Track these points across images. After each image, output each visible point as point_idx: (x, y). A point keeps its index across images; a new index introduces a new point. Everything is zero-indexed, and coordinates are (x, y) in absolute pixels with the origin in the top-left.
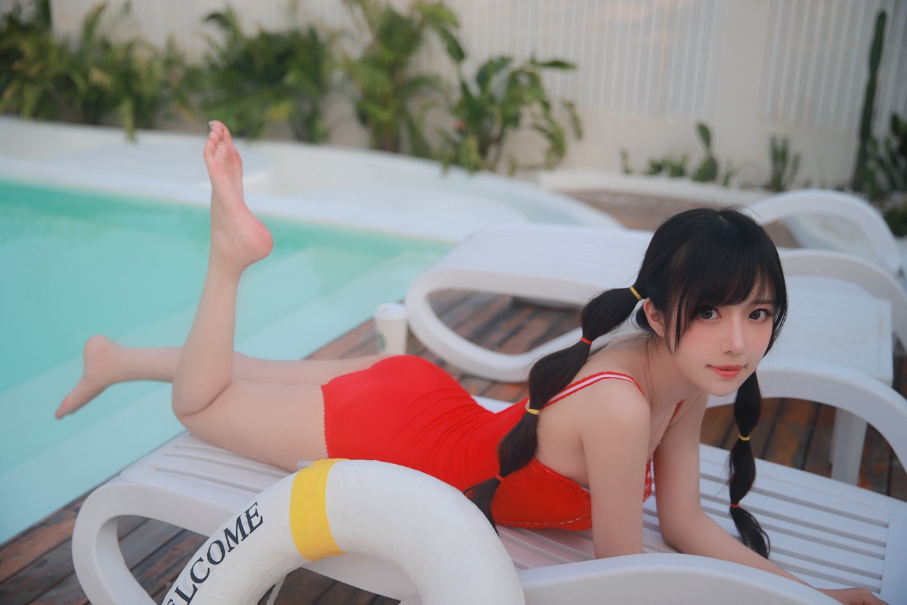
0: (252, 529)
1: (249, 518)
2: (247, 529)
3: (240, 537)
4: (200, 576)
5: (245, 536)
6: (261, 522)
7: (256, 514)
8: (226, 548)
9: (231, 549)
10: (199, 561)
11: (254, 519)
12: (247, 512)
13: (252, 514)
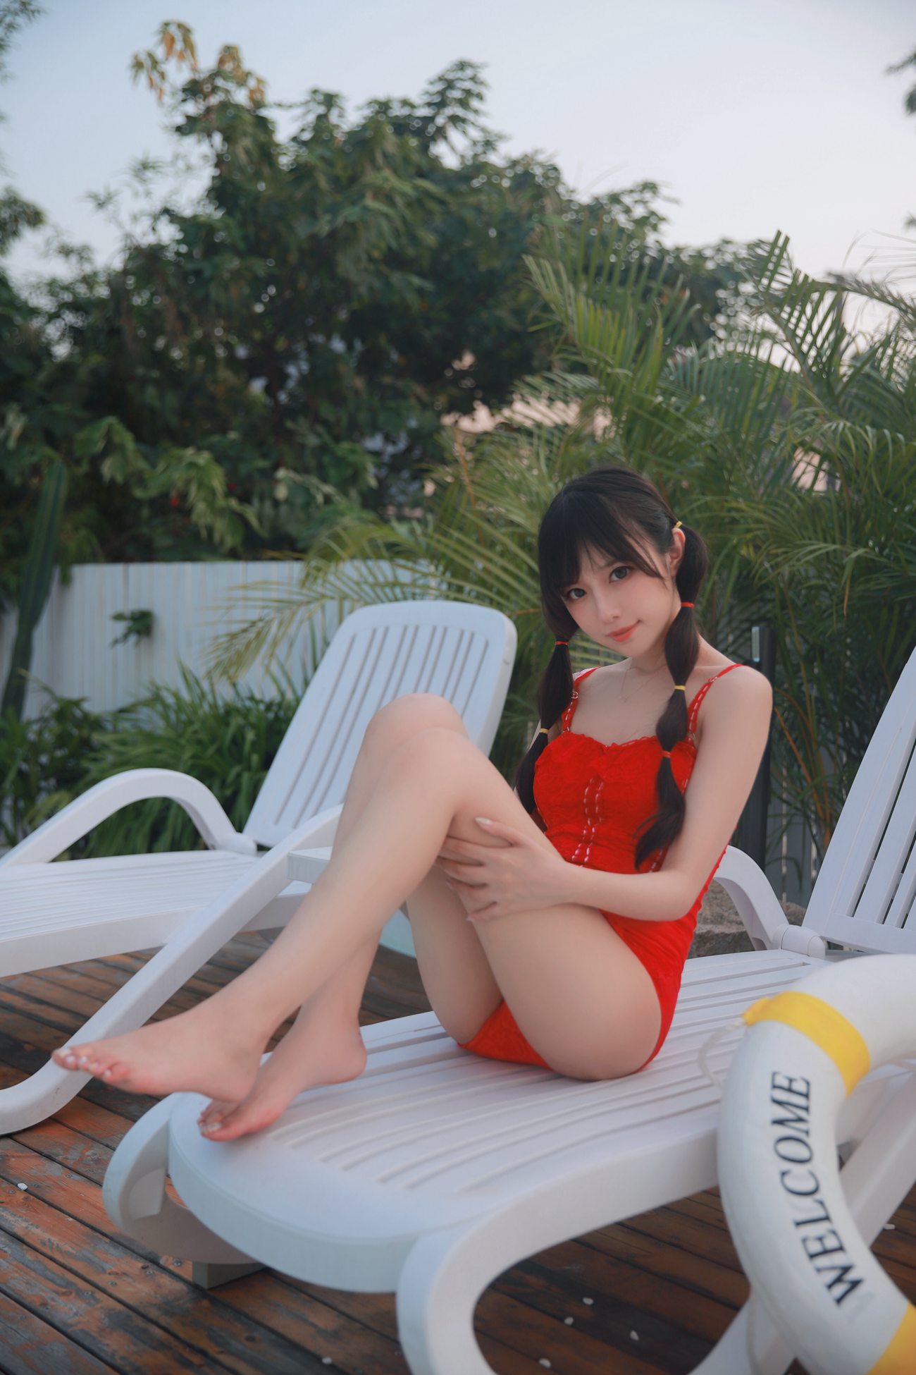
0: (806, 1096)
1: (789, 1090)
2: (800, 1101)
3: (802, 1114)
4: (809, 1186)
5: (806, 1109)
6: (808, 1083)
7: (791, 1080)
8: (802, 1136)
9: (807, 1132)
10: (784, 1174)
11: (796, 1086)
12: (775, 1087)
13: (785, 1084)
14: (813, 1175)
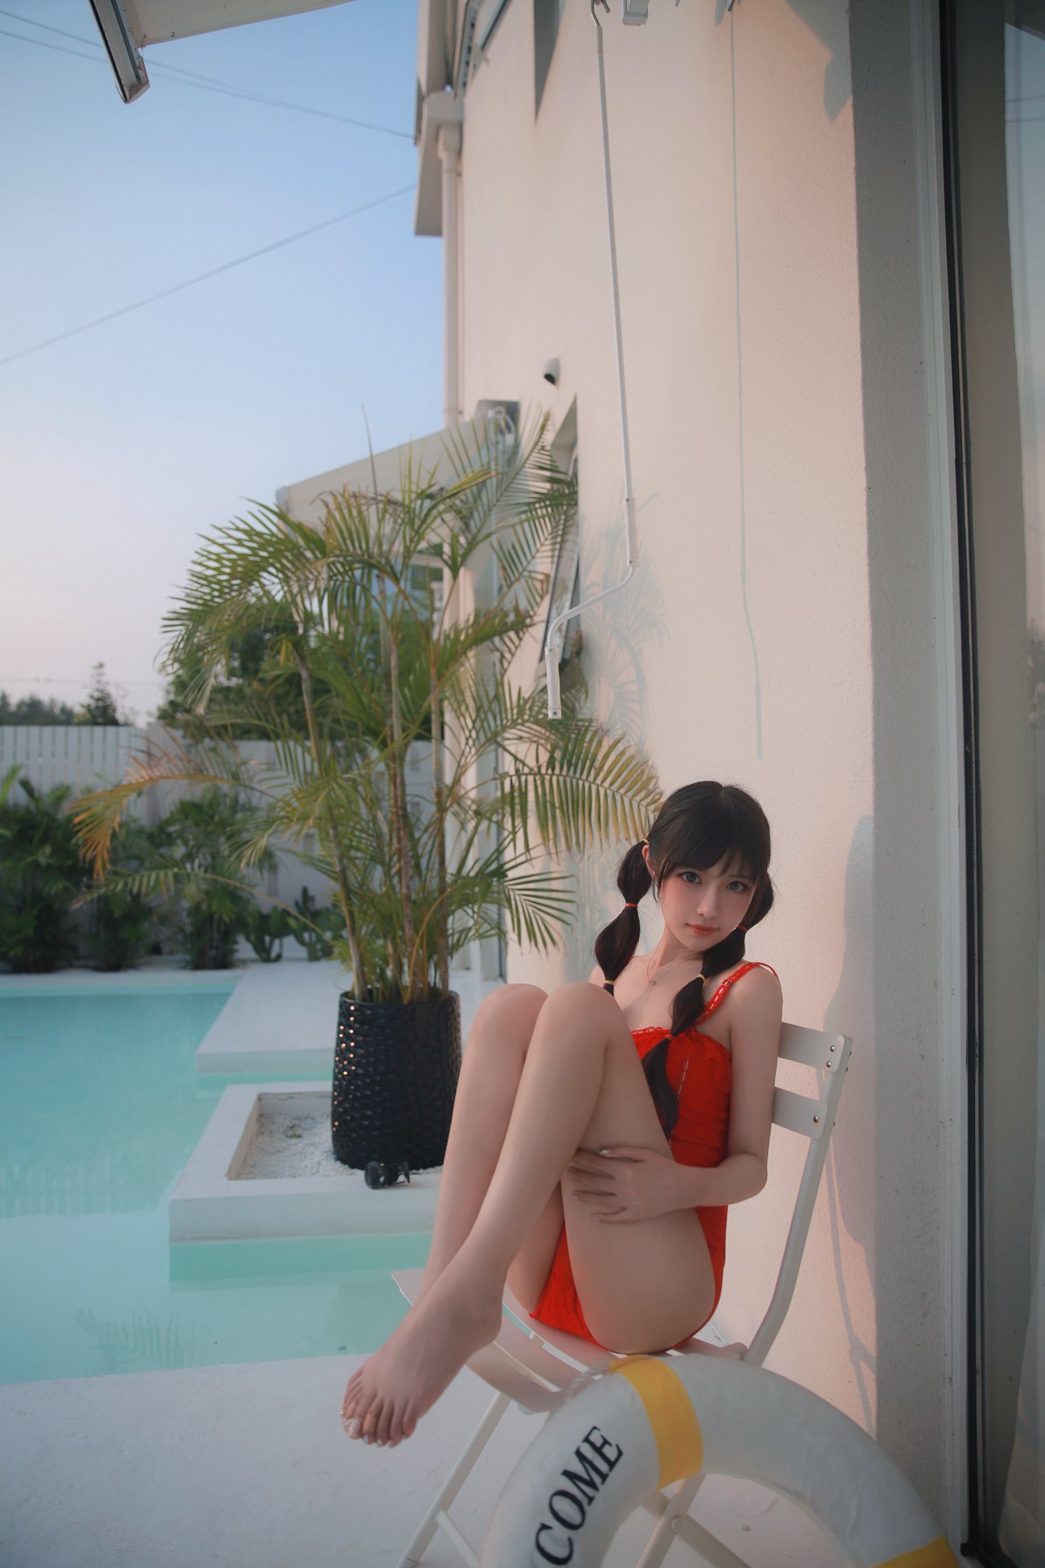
0: (612, 1465)
1: (598, 1450)
2: (603, 1466)
3: (597, 1479)
4: (560, 1552)
5: (604, 1477)
6: (620, 1453)
7: (606, 1442)
8: (584, 1500)
9: (591, 1499)
10: (544, 1527)
11: (607, 1450)
12: (587, 1440)
13: (598, 1442)
14: (570, 1542)
